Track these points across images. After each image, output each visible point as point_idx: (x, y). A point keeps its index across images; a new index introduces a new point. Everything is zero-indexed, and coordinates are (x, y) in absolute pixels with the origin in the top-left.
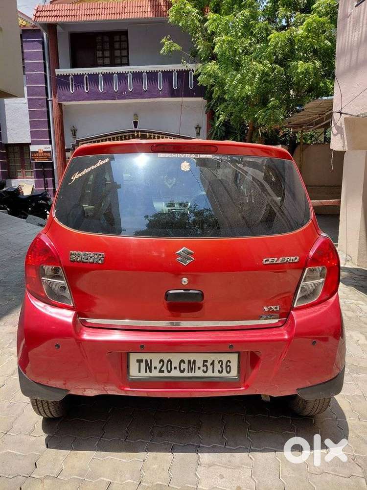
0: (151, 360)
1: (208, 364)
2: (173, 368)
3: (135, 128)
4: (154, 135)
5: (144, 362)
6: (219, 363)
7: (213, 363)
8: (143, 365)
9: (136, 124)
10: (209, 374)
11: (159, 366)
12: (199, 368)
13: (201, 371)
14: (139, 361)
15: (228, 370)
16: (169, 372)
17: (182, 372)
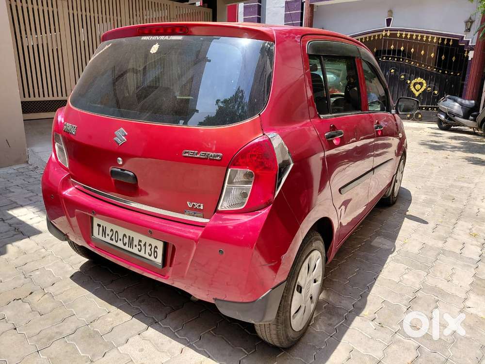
0: (106, 227)
1: (142, 244)
2: (119, 239)
3: (387, 26)
4: (407, 33)
5: (102, 226)
6: (149, 246)
7: (145, 245)
8: (101, 228)
9: (389, 21)
10: (142, 254)
11: (110, 234)
12: (136, 246)
13: (137, 249)
14: (99, 225)
15: (155, 256)
16: (117, 242)
17: (125, 245)
